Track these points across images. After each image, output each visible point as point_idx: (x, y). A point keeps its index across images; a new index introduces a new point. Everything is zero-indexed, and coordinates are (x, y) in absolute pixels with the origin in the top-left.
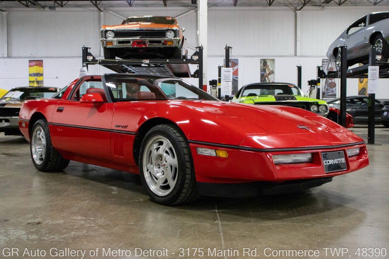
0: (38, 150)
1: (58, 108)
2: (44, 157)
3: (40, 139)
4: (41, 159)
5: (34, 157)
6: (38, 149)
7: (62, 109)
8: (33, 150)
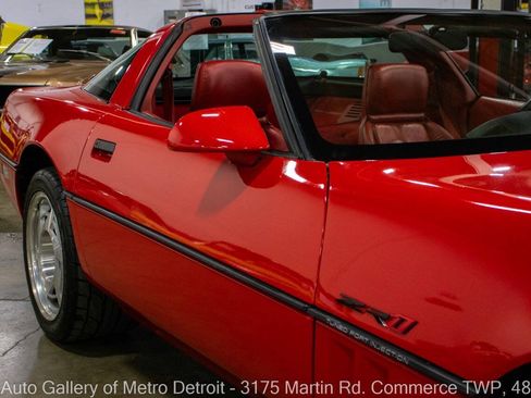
0: (44, 270)
1: (96, 144)
2: (59, 296)
3: (46, 234)
4: (55, 301)
5: (34, 291)
6: (46, 266)
7: (107, 149)
8: (33, 267)
